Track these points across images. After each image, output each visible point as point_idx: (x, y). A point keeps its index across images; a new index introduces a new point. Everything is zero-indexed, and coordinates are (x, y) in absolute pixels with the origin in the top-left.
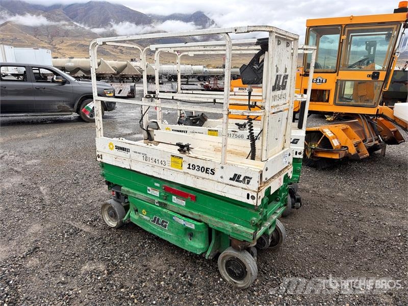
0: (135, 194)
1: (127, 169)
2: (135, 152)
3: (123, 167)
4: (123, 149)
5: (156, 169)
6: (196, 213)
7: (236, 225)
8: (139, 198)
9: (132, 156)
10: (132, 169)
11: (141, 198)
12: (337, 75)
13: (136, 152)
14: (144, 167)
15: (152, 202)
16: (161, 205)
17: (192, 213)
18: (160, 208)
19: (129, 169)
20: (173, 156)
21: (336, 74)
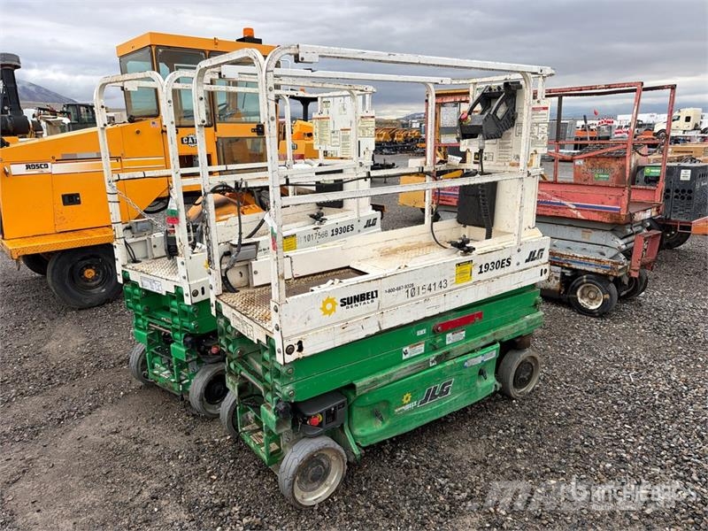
0: (391, 375)
1: (373, 336)
2: (389, 291)
3: (363, 336)
4: (362, 298)
5: (433, 302)
6: (489, 334)
7: (527, 317)
8: (399, 377)
9: (383, 301)
10: (385, 327)
11: (402, 376)
12: (216, 130)
13: (393, 290)
14: (409, 311)
15: (426, 365)
16: (440, 360)
17: (485, 339)
18: (440, 367)
19: (377, 334)
20: (459, 264)
21: (213, 128)
